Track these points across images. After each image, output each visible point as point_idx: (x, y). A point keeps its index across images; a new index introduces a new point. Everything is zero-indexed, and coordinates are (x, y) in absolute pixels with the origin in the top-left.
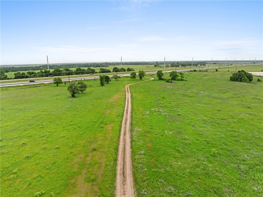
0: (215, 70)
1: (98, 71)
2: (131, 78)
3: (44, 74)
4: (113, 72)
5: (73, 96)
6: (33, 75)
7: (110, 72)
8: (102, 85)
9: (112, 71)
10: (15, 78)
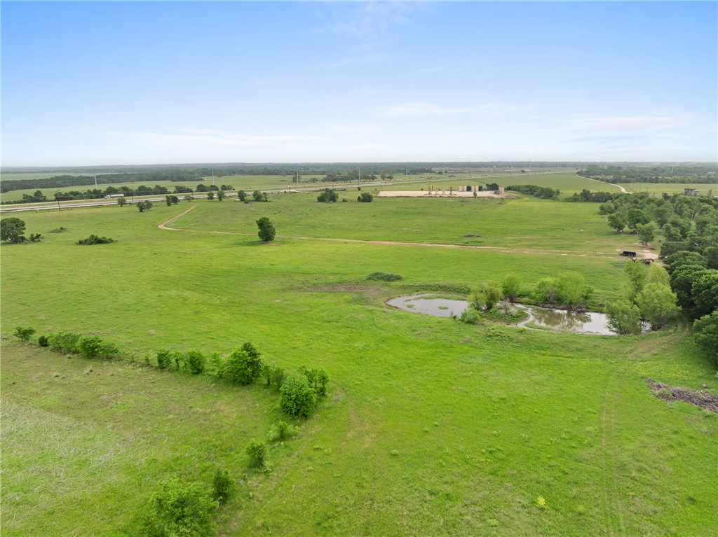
0: (357, 189)
1: (172, 191)
2: (208, 198)
3: (93, 195)
4: (196, 191)
5: (141, 211)
6: (78, 196)
7: (192, 191)
8: (169, 205)
9: (195, 189)
10: (55, 200)
